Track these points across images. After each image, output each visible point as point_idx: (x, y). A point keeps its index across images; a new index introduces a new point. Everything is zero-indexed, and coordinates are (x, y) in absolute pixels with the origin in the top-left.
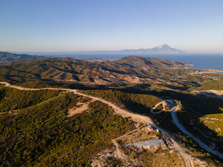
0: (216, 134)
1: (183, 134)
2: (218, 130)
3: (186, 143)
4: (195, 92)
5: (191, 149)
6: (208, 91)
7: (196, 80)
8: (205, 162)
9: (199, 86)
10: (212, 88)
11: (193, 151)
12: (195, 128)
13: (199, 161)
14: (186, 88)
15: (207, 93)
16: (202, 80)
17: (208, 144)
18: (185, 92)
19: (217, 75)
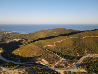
0: (19, 56)
1: (6, 62)
2: (20, 54)
3: (8, 66)
4: (8, 42)
5: (11, 67)
6: (13, 40)
7: (7, 36)
8: (18, 69)
9: (9, 38)
10: (14, 39)
11: (12, 67)
12: (11, 57)
13: (15, 70)
14: (3, 41)
15: (13, 41)
16: (10, 36)
17: (17, 62)
18: (3, 43)
19: (15, 33)
